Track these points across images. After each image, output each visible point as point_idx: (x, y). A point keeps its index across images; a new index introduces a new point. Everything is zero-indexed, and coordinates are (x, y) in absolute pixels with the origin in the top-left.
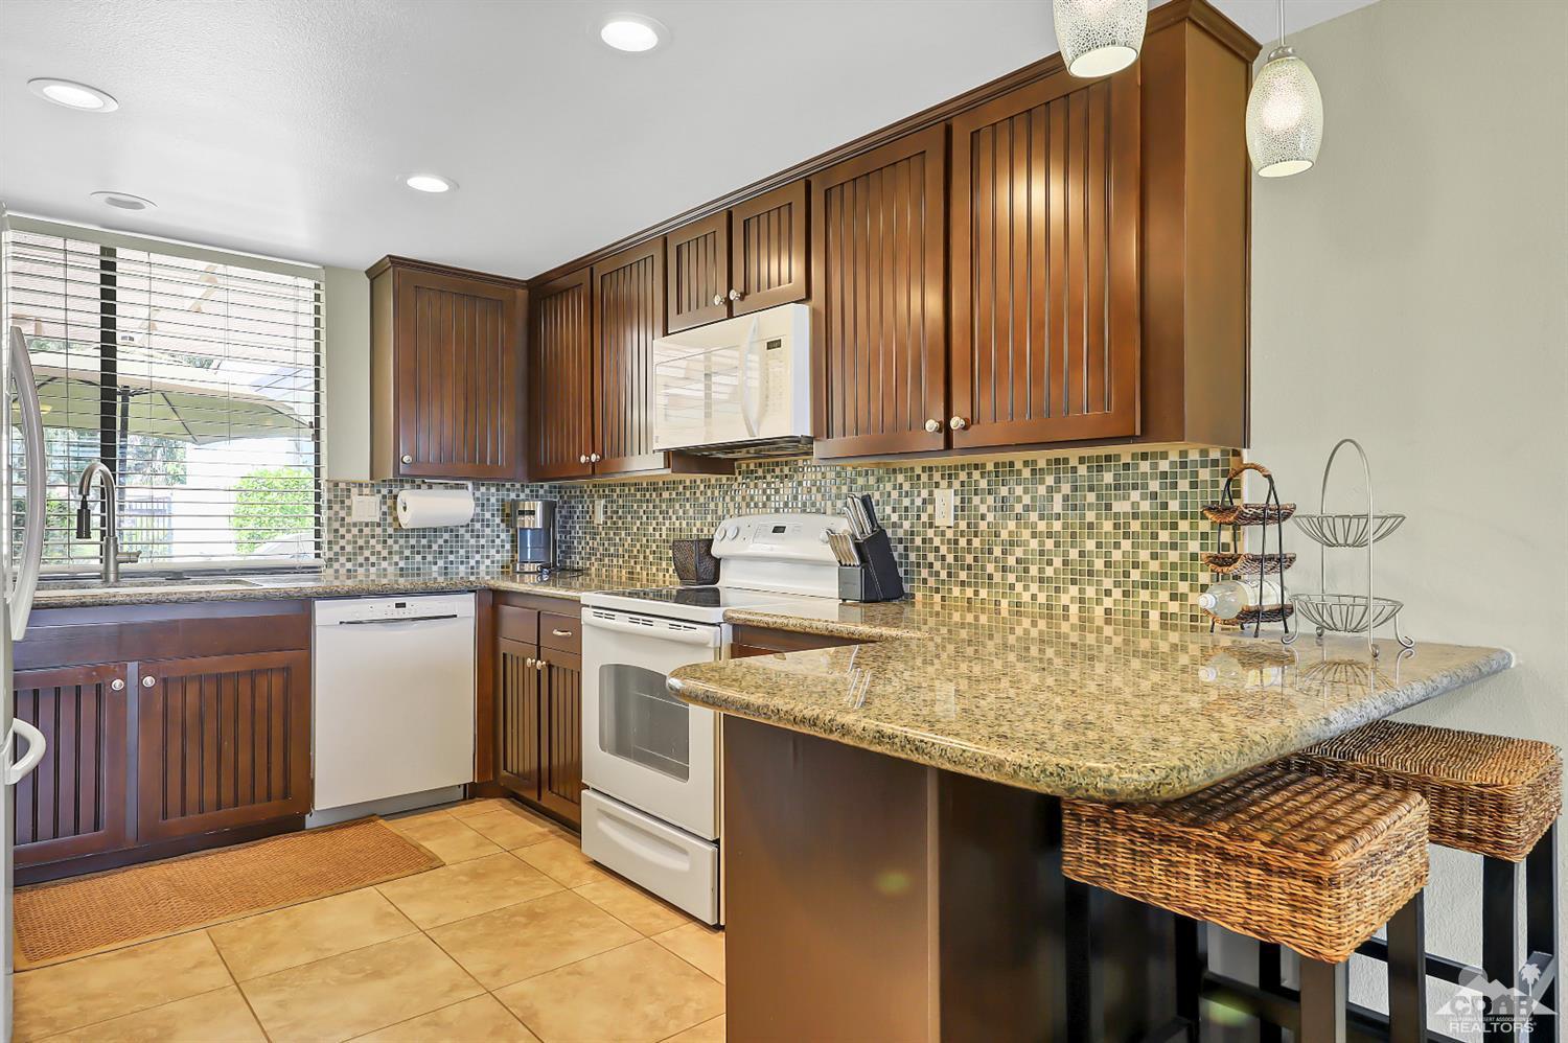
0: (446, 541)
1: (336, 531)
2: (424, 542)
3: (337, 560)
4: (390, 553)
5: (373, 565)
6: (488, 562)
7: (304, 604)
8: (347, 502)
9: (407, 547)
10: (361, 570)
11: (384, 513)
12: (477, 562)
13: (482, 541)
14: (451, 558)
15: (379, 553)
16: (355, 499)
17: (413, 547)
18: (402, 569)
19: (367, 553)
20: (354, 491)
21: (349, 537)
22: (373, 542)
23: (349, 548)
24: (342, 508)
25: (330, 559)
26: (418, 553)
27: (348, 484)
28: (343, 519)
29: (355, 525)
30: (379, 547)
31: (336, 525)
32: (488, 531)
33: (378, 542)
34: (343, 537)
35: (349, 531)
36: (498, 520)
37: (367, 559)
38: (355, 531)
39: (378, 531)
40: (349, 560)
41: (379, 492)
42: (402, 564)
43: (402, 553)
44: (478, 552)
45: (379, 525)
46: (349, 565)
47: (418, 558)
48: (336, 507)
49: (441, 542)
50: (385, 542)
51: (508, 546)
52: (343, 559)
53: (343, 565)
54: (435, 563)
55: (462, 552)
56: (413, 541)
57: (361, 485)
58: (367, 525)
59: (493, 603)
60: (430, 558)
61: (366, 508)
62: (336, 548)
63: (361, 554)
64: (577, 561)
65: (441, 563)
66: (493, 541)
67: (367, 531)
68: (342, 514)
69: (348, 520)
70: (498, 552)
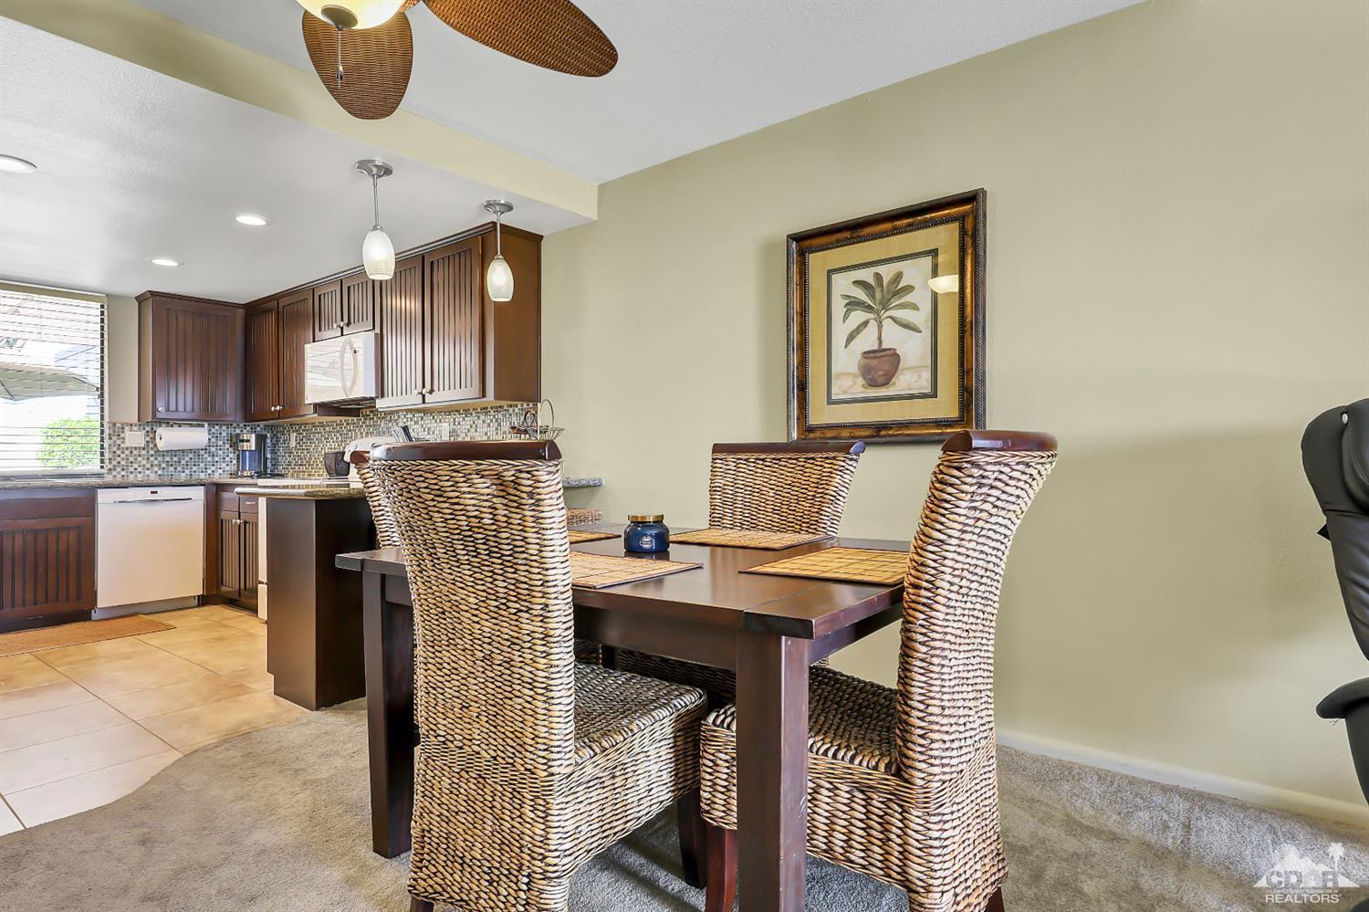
0: (191, 459)
1: (114, 452)
2: (175, 459)
3: (115, 470)
4: (152, 466)
5: (140, 472)
6: (220, 471)
7: (91, 492)
8: (122, 435)
9: (163, 462)
10: (131, 476)
11: (148, 442)
12: (213, 471)
13: (217, 459)
14: (195, 468)
15: (144, 466)
16: (127, 433)
17: (168, 462)
18: (160, 475)
19: (136, 466)
20: (127, 428)
21: (122, 456)
22: (139, 459)
23: (123, 463)
24: (118, 439)
25: (110, 470)
26: (172, 465)
27: (122, 424)
28: (119, 445)
29: (127, 449)
30: (144, 462)
31: (115, 449)
32: (220, 452)
33: (143, 459)
34: (119, 456)
35: (123, 452)
36: (227, 446)
37: (136, 469)
38: (127, 452)
39: (143, 452)
40: (123, 470)
41: (144, 429)
42: (160, 472)
43: (160, 465)
44: (213, 465)
45: (144, 449)
46: (123, 473)
47: (171, 469)
48: (114, 438)
49: (187, 459)
50: (148, 459)
51: (235, 462)
52: (119, 469)
53: (119, 473)
54: (183, 472)
55: (202, 465)
56: (167, 459)
57: (131, 425)
58: (136, 448)
59: (216, 492)
60: (179, 469)
61: (135, 438)
62: (114, 463)
63: (132, 466)
64: (280, 469)
65: (187, 472)
66: (224, 459)
67: (135, 452)
68: (118, 442)
69: (122, 446)
70: (227, 465)
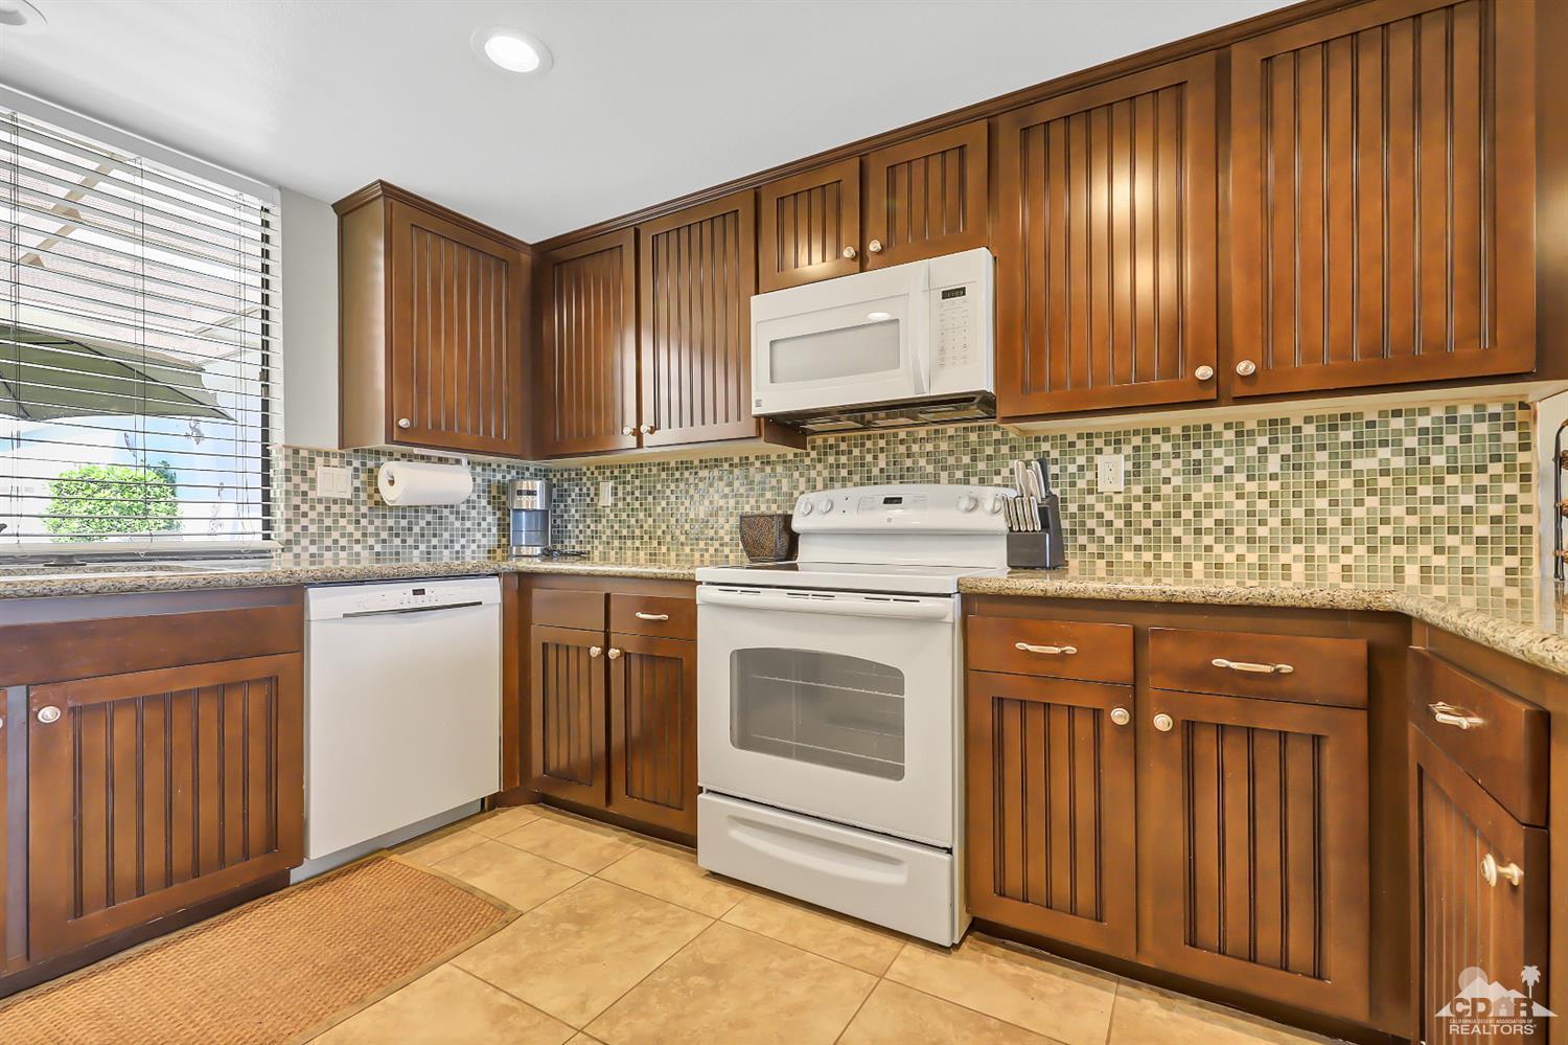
0: (428, 523)
1: (297, 507)
2: (404, 523)
3: (297, 543)
4: (364, 535)
5: (343, 548)
6: (474, 546)
7: (292, 595)
8: (310, 474)
9: (384, 529)
10: (328, 555)
11: (357, 489)
12: (463, 547)
13: (468, 524)
14: (435, 541)
15: (351, 535)
16: (320, 470)
17: (391, 528)
18: (378, 554)
19: (335, 535)
20: (319, 461)
21: (312, 515)
22: (343, 522)
23: (313, 529)
24: (304, 481)
25: (288, 542)
26: (397, 535)
27: (311, 451)
28: (305, 494)
29: (320, 501)
30: (350, 528)
31: (297, 500)
32: (474, 513)
33: (349, 522)
34: (305, 515)
35: (312, 508)
36: (484, 502)
37: (336, 542)
38: (320, 508)
39: (349, 509)
40: (313, 542)
41: (350, 463)
42: (378, 548)
43: (378, 535)
44: (463, 536)
45: (350, 502)
46: (313, 549)
47: (397, 541)
48: (296, 479)
49: (422, 523)
50: (358, 522)
51: (494, 530)
52: (305, 542)
53: (305, 549)
54: (417, 547)
55: (446, 535)
56: (390, 522)
57: (327, 454)
58: (335, 502)
59: (521, 589)
60: (410, 541)
61: (335, 481)
62: (297, 528)
63: (329, 536)
64: (571, 544)
65: (423, 547)
66: (479, 524)
67: (335, 509)
68: (304, 487)
69: (311, 495)
70: (484, 536)
